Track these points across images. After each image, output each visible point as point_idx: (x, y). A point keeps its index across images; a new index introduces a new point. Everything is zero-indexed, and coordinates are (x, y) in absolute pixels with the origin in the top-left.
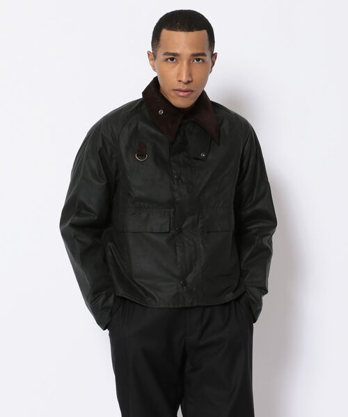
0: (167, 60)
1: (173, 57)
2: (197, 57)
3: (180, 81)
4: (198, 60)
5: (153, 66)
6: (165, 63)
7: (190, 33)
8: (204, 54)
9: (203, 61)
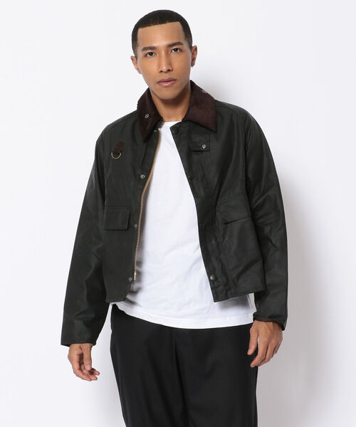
0: (146, 56)
1: (151, 52)
2: (174, 47)
3: (161, 71)
4: (176, 50)
5: (138, 69)
6: (145, 58)
7: (163, 25)
8: (179, 43)
9: (181, 50)
